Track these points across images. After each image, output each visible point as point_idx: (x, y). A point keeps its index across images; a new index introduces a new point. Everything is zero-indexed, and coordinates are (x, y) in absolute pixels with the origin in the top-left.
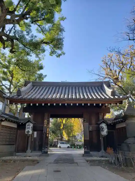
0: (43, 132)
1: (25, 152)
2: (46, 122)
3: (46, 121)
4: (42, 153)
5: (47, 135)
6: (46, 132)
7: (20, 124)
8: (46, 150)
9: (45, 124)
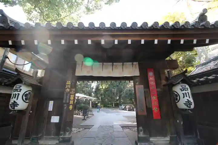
0: (63, 101)
2: (69, 85)
4: (60, 142)
5: (71, 107)
6: (68, 102)
8: (67, 135)
9: (67, 88)
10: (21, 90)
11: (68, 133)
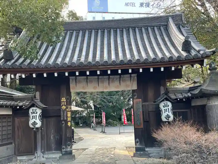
0: (60, 119)
1: (32, 155)
2: (64, 102)
3: (63, 99)
5: (69, 124)
6: (65, 119)
7: (18, 107)
9: (63, 105)
10: (37, 112)
11: (69, 147)
